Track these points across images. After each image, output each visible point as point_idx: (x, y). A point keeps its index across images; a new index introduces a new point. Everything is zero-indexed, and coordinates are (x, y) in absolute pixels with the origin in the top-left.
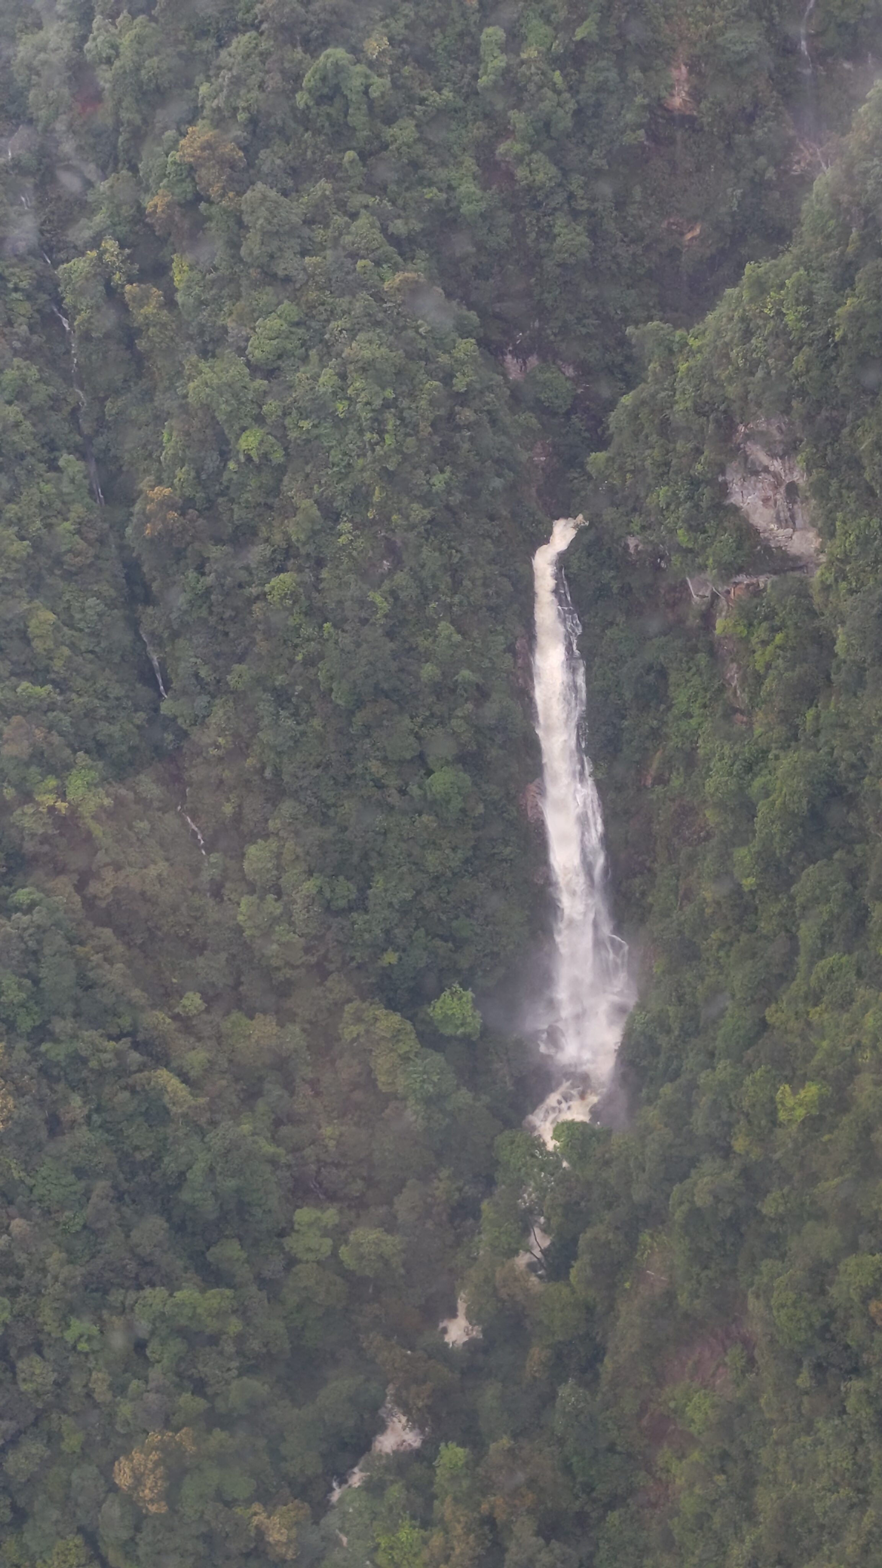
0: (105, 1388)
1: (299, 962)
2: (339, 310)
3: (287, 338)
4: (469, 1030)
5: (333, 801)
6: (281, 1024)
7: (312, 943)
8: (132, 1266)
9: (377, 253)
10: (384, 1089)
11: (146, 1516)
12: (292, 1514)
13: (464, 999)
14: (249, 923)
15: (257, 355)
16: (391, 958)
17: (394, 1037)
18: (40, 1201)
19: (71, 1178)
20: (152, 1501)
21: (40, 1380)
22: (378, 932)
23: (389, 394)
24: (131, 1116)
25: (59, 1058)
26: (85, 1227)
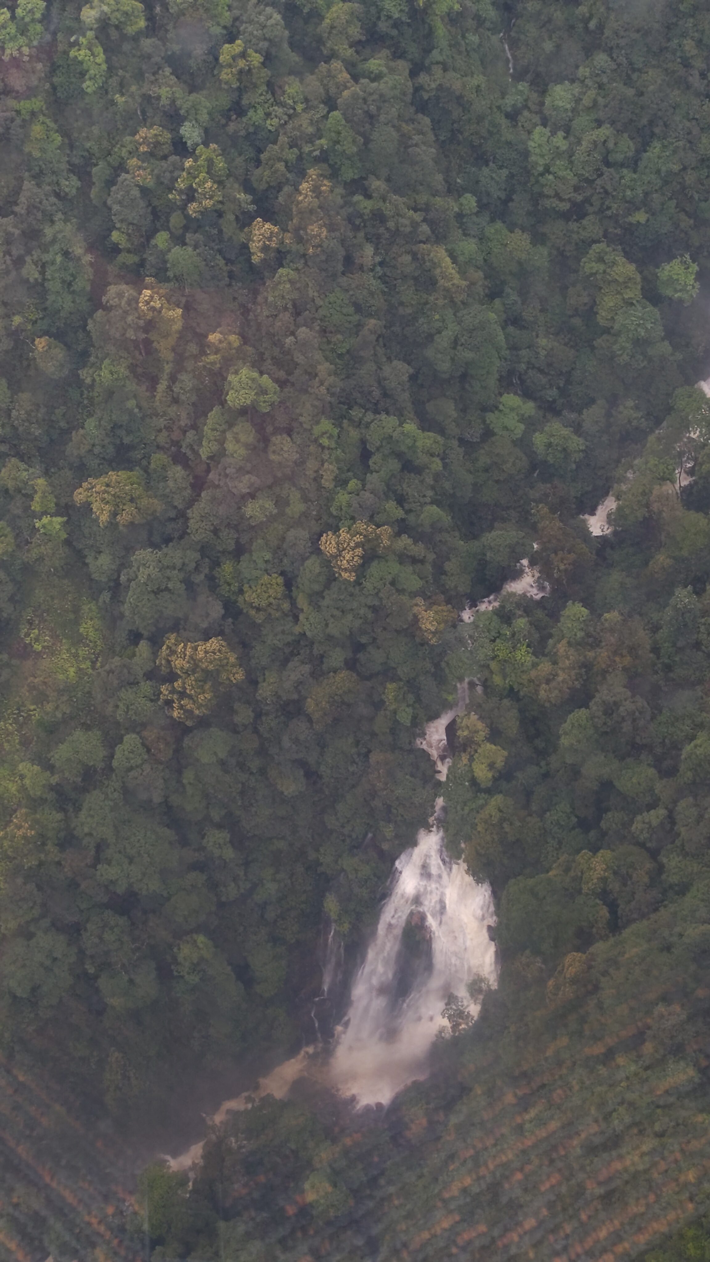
0: (332, 477)
1: (567, 197)
4: (685, 296)
5: (641, 66)
6: (534, 243)
7: (582, 184)
8: (377, 393)
10: (602, 322)
11: (335, 579)
12: (445, 614)
13: (690, 270)
14: (537, 151)
16: (641, 217)
17: (625, 282)
18: (321, 320)
19: (351, 310)
20: (346, 570)
21: (286, 455)
22: (639, 191)
24: (405, 276)
25: (365, 211)
26: (348, 352)
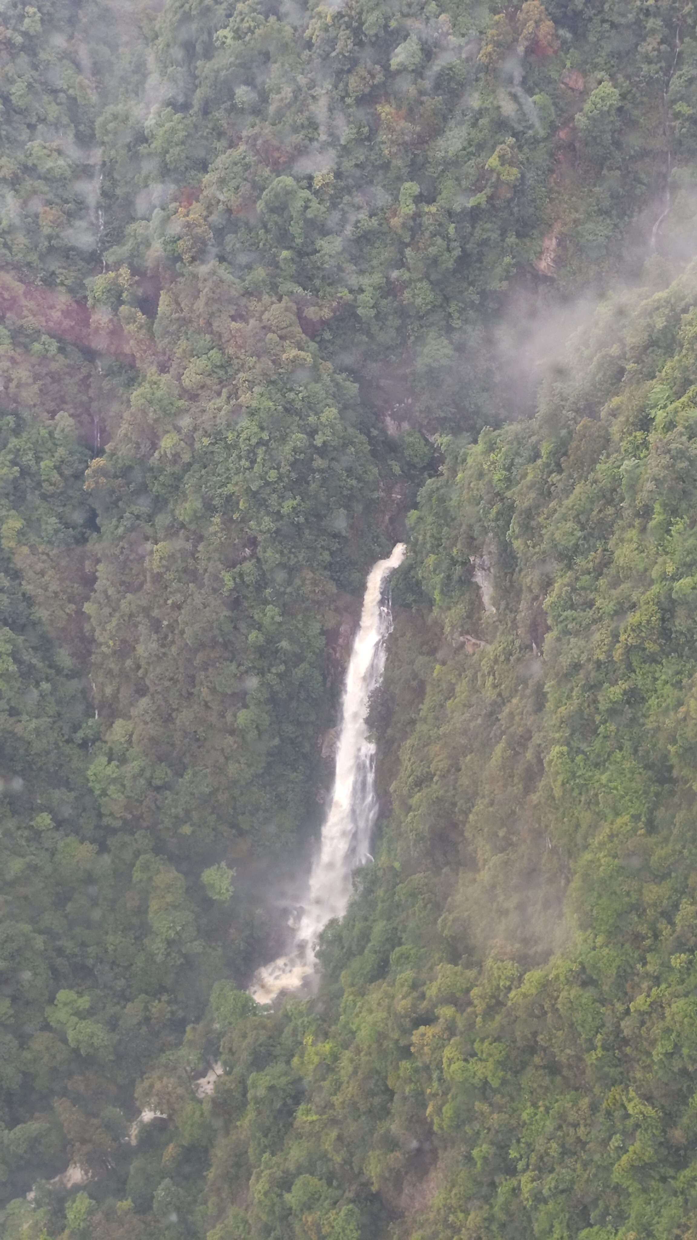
2: (247, 366)
3: (209, 375)
4: (222, 898)
5: (177, 707)
6: (99, 853)
7: (132, 804)
9: (284, 331)
14: (94, 778)
15: (186, 382)
16: (186, 829)
22: (181, 809)
23: (265, 436)
